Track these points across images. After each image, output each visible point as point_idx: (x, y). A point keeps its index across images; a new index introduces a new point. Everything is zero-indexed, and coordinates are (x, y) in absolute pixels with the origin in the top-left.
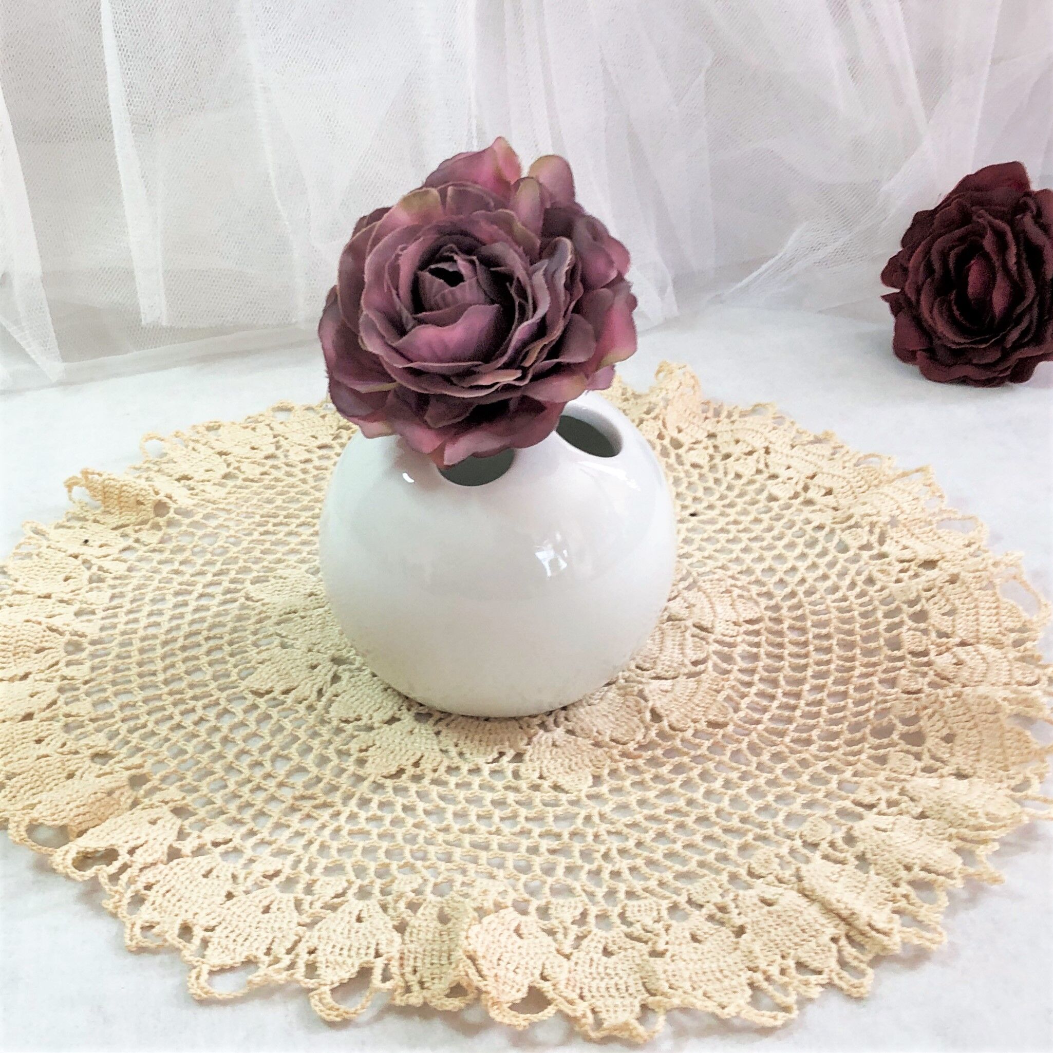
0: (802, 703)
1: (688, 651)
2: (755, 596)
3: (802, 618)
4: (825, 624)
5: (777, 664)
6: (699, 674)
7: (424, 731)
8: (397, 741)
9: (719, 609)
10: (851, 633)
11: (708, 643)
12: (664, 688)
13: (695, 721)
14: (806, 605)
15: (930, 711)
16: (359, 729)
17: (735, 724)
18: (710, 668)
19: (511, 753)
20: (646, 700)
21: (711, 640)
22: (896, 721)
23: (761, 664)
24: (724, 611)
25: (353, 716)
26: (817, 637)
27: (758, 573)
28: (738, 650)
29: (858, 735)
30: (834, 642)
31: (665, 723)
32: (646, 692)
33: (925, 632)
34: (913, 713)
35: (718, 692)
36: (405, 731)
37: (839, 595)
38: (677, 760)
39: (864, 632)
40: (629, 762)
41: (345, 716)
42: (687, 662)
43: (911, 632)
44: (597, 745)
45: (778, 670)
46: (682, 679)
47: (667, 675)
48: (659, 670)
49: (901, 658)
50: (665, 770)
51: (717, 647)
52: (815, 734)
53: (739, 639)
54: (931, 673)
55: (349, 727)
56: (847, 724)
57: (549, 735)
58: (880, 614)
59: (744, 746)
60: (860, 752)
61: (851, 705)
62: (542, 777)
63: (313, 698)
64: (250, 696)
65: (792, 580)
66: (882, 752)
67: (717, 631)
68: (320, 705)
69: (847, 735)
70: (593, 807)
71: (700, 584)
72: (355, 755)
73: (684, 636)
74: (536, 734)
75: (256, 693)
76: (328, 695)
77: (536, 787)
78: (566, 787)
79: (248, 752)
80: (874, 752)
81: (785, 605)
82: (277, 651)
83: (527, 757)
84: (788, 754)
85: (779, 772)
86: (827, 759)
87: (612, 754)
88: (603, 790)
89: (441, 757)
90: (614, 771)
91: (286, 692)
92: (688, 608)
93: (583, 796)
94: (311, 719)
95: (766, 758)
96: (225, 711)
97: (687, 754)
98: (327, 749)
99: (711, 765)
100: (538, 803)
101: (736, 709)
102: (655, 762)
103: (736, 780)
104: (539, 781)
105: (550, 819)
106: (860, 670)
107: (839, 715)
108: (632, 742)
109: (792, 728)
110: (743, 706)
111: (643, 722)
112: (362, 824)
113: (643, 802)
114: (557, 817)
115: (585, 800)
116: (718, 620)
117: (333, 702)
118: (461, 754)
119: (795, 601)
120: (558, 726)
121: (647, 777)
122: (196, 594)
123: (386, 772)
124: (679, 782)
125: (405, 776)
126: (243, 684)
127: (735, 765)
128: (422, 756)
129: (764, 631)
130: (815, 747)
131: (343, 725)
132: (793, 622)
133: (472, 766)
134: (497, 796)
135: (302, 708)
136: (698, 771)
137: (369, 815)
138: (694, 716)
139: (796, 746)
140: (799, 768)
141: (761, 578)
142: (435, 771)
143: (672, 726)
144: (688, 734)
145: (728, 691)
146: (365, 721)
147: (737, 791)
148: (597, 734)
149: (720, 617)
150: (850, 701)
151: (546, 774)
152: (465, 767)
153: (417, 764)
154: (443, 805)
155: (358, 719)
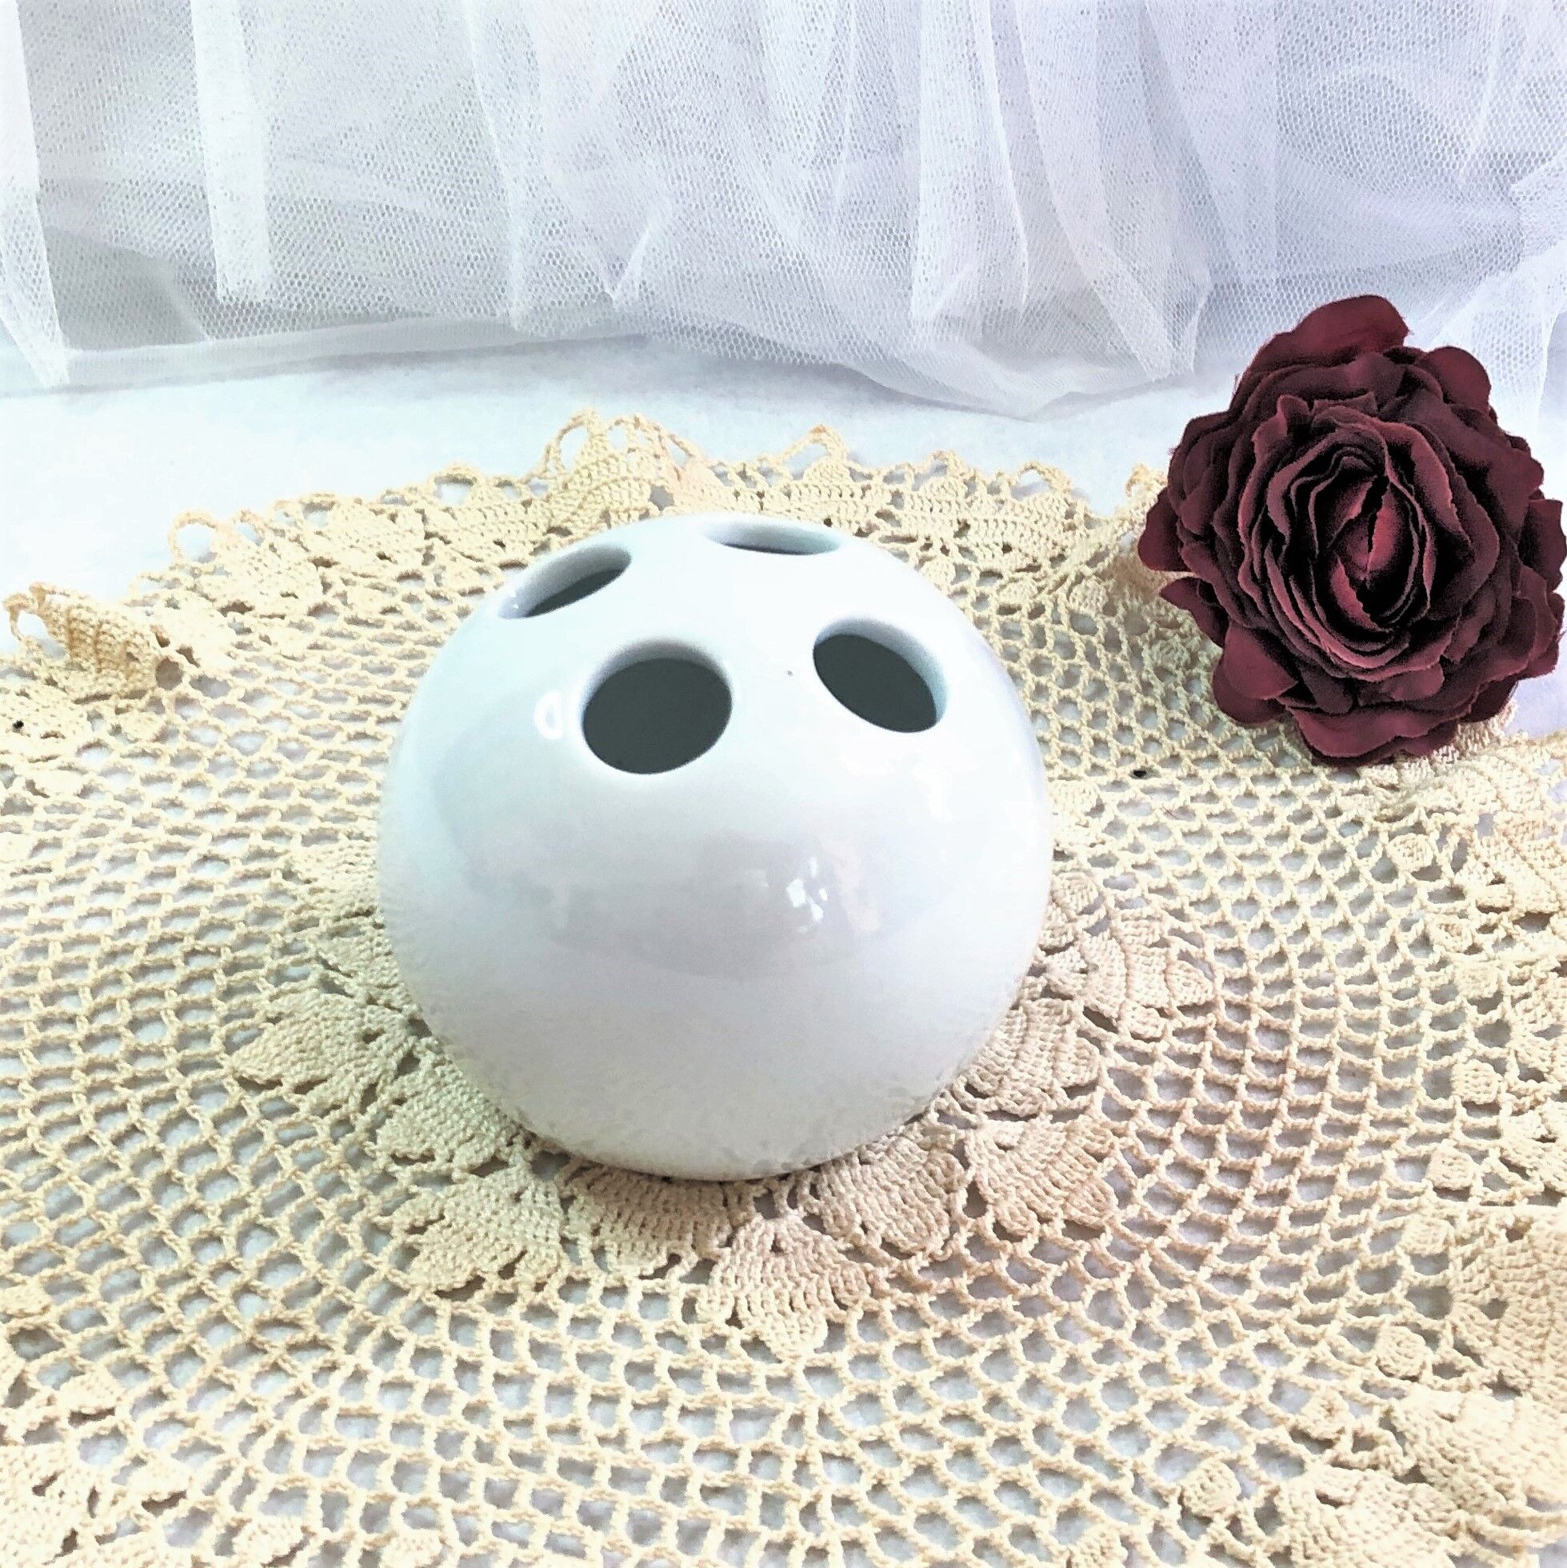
0: (1250, 1192)
1: (1065, 1066)
2: (1211, 957)
3: (1287, 1009)
4: (1326, 1026)
5: (1221, 1106)
6: (1074, 1114)
7: (541, 1195)
8: (487, 1214)
9: (1138, 981)
10: (1366, 1051)
11: (1102, 1050)
12: (1006, 1140)
13: (1044, 1220)
14: (1298, 982)
15: (1467, 1250)
16: (421, 1180)
17: (1116, 1231)
18: (1097, 1106)
19: (690, 1259)
20: (966, 1165)
21: (1110, 1046)
22: (1405, 1261)
23: (1191, 1103)
24: (1150, 988)
25: (417, 1150)
26: (1307, 1051)
27: (1226, 907)
28: (1157, 1070)
29: (1333, 1279)
30: (1333, 1067)
31: (988, 1220)
32: (970, 1150)
33: (1499, 1066)
34: (1438, 1249)
35: (1100, 1158)
36: (506, 1192)
37: (1361, 969)
38: (991, 1302)
39: (1390, 1054)
40: (905, 1297)
41: (402, 1150)
42: (1058, 1087)
43: (1475, 1063)
44: (857, 1253)
45: (1221, 1117)
46: (1043, 1121)
47: (1018, 1110)
48: (1005, 1100)
49: (1447, 1115)
50: (963, 1325)
51: (1118, 1060)
52: (1258, 1264)
53: (1162, 1047)
54: (1494, 1154)
55: (404, 1174)
56: (1318, 1250)
57: (771, 1225)
58: (1424, 1019)
59: (1121, 1283)
60: (1326, 1319)
61: (1334, 1210)
62: (734, 1321)
63: (353, 1104)
64: (235, 1090)
65: (1284, 928)
66: (1368, 1321)
67: (1125, 1027)
68: (362, 1121)
69: (1312, 1277)
70: (811, 1397)
71: (1116, 923)
72: (399, 1238)
73: (1064, 1031)
74: (748, 1221)
75: (248, 1084)
76: (384, 1098)
77: (716, 1343)
78: (774, 1346)
79: (200, 1211)
80: (1354, 1320)
81: (1261, 978)
82: (308, 997)
83: (717, 1273)
84: (1197, 1307)
85: (1171, 1348)
86: (1266, 1325)
87: (876, 1278)
88: (841, 1358)
89: (559, 1257)
90: (870, 1317)
91: (303, 1088)
92: (1083, 971)
93: (799, 1369)
94: (336, 1152)
95: (1155, 1313)
96: (183, 1116)
97: (1012, 1291)
98: (347, 1220)
99: (1049, 1321)
100: (710, 1378)
101: (1125, 1198)
102: (951, 1302)
103: (1088, 1360)
104: (726, 1330)
105: (724, 1417)
106: (1367, 1133)
107: (1307, 1230)
108: (920, 1254)
109: (1218, 1248)
110: (1139, 1193)
111: (948, 1211)
112: (370, 1396)
113: (907, 1392)
114: (739, 1414)
115: (800, 1378)
116: (1131, 1004)
117: (390, 1115)
118: (599, 1253)
119: (1280, 972)
120: (793, 1205)
121: (929, 1335)
122: (193, 856)
123: (445, 1283)
124: (983, 1353)
125: (479, 1296)
126: (228, 1062)
127: (1094, 1325)
128: (523, 1254)
129: (1211, 1032)
130: (1250, 1295)
131: (394, 1168)
132: (1268, 1016)
133: (612, 1282)
134: (640, 1356)
135: (323, 1127)
136: (1023, 1332)
137: (389, 1376)
138: (1044, 1208)
139: (1216, 1291)
140: (1210, 1343)
141: (1229, 917)
142: (539, 1287)
143: (998, 1228)
144: (1025, 1248)
145: (1117, 1159)
146: (438, 1165)
147: (1085, 1385)
148: (860, 1231)
149: (1137, 997)
150: (1335, 1200)
151: (743, 1314)
152: (600, 1282)
153: (507, 1271)
154: (532, 1366)
155: (428, 1157)
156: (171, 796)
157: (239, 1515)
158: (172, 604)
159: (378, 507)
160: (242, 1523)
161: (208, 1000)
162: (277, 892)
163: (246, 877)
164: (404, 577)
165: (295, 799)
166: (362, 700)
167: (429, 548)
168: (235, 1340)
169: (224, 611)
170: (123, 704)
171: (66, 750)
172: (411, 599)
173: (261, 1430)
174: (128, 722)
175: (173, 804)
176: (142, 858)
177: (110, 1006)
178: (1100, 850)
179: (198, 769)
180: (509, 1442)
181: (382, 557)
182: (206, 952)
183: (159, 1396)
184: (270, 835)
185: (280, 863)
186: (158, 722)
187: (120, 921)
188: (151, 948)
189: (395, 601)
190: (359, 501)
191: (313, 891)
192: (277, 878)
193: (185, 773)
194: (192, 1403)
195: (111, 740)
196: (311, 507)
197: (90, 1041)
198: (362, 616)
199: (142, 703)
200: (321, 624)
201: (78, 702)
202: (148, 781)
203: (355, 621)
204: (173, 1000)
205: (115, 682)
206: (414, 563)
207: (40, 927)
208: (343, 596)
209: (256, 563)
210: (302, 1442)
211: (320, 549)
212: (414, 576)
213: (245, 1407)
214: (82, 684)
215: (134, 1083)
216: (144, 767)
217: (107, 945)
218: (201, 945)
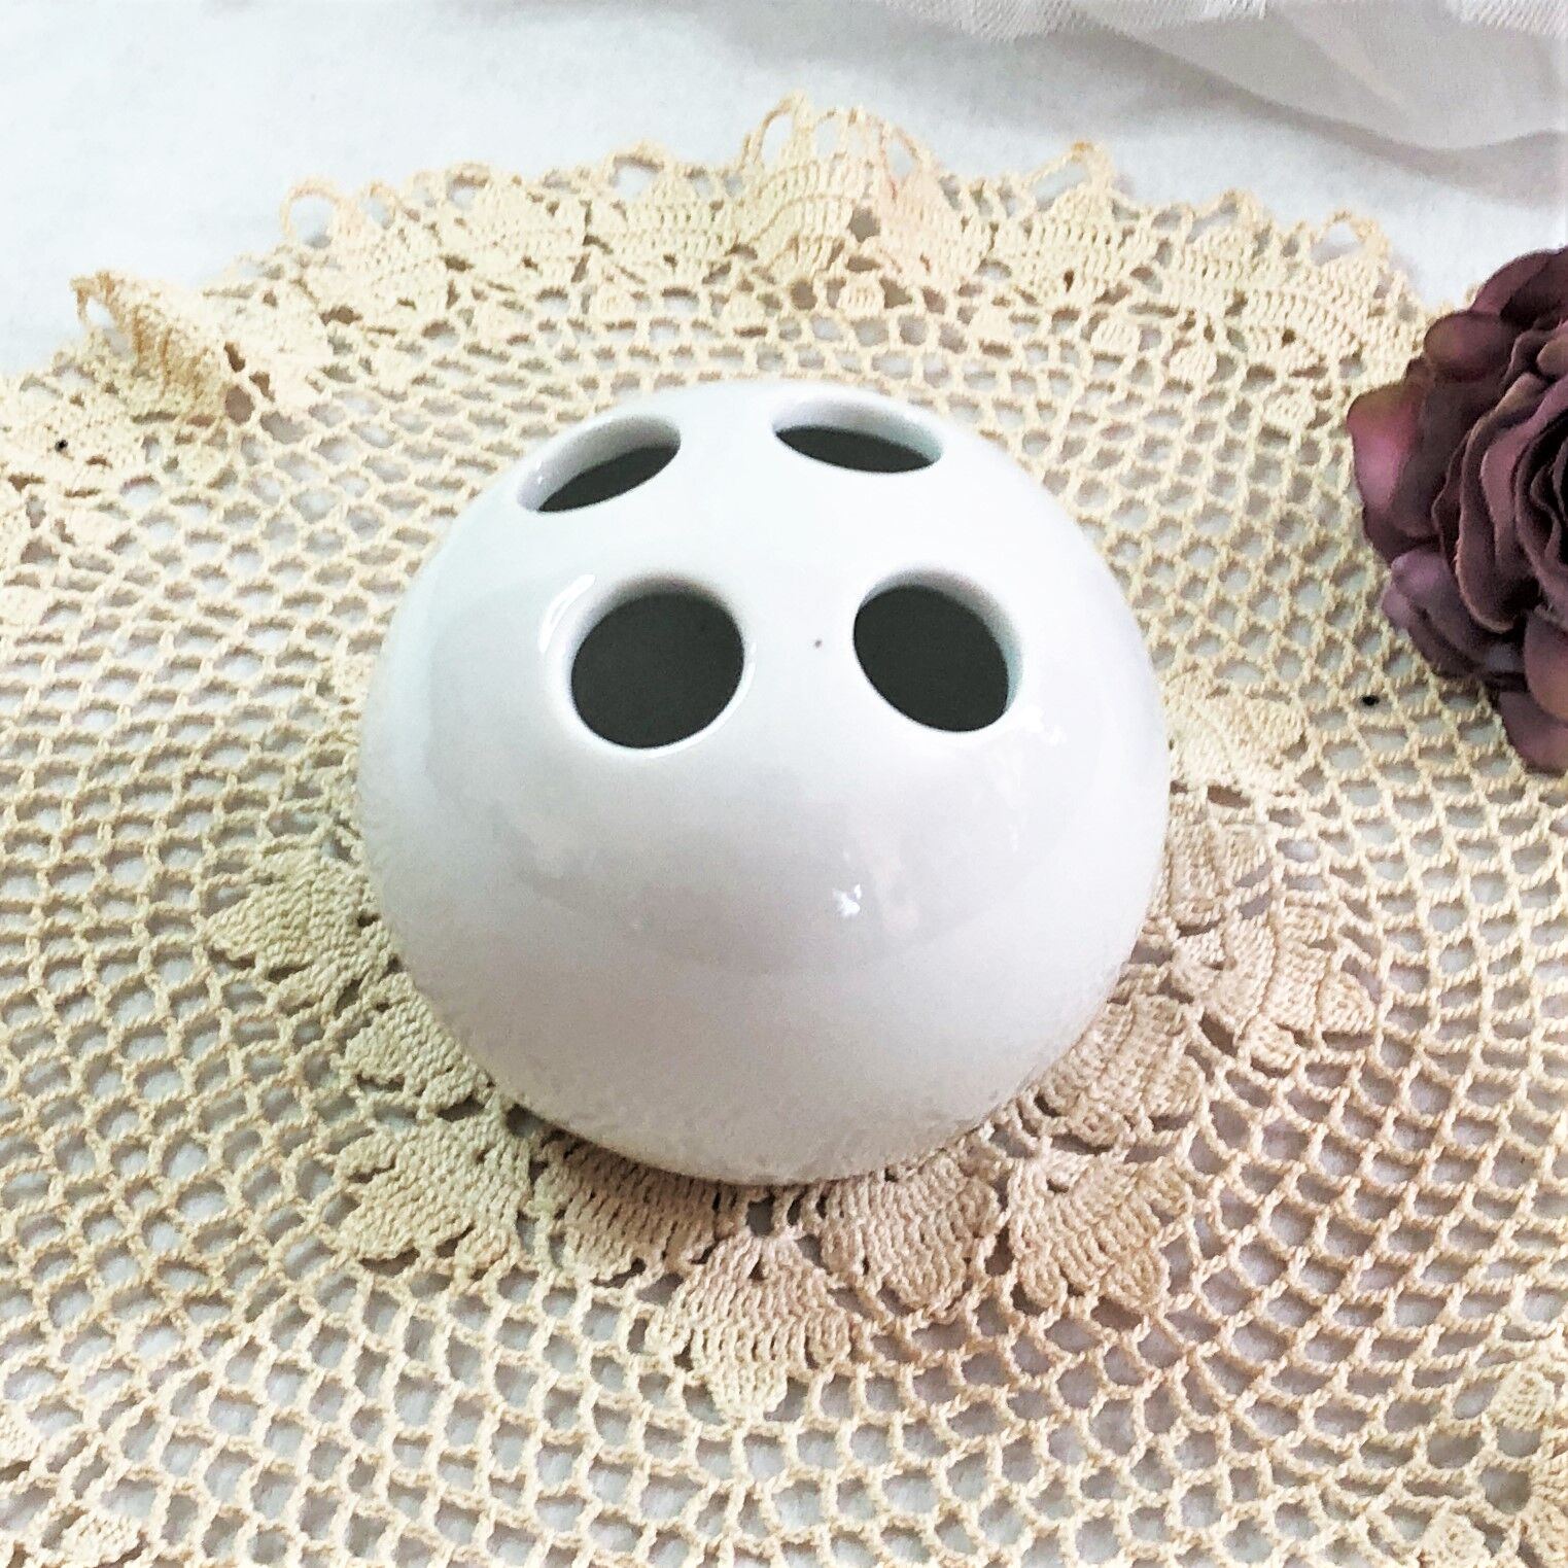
0: (1335, 1301)
1: (1160, 1090)
2: (1384, 973)
3: (1459, 1061)
5: (1334, 1179)
6: (1154, 1154)
7: (510, 1156)
8: (441, 1171)
9: (1281, 993)
10: (1542, 1134)
11: (1210, 1077)
12: (1061, 1178)
13: (1075, 1291)
14: (1486, 1026)
16: (380, 1113)
17: (1156, 1325)
18: (1185, 1148)
19: (655, 1270)
20: (1004, 1202)
21: (1220, 1074)
23: (1299, 1168)
24: (1293, 1002)
25: (387, 1074)
26: (1467, 1123)
27: (1424, 909)
28: (1270, 1116)
29: (1401, 1438)
30: (1493, 1149)
31: (1008, 1282)
32: (1013, 1183)
35: (1166, 1218)
36: (471, 1147)
38: (983, 1390)
40: (885, 1364)
41: (370, 1070)
42: (1144, 1116)
44: (849, 1295)
45: (1330, 1195)
46: (1115, 1158)
47: (1090, 1137)
48: (1076, 1122)
50: (943, 1413)
51: (1224, 1091)
52: (1312, 1401)
53: (1284, 1086)
55: (366, 1101)
56: (1392, 1397)
57: (758, 1243)
59: (1143, 1394)
61: (1431, 1344)
62: (684, 1360)
63: (327, 1004)
64: (202, 962)
65: (1489, 951)
66: (1425, 1502)
67: (1245, 1051)
68: (334, 1026)
69: (1377, 1430)
70: (742, 1472)
71: (1278, 907)
72: (338, 1183)
73: (1169, 1044)
74: (732, 1234)
75: (217, 957)
76: (365, 1001)
77: (654, 1384)
78: (719, 1399)
79: (134, 1109)
80: (1407, 1498)
81: (1438, 1012)
82: (303, 858)
83: (680, 1294)
84: (1225, 1443)
85: (1177, 1492)
86: (1302, 1481)
87: (860, 1334)
88: (791, 1432)
89: (509, 1240)
90: (841, 1382)
91: (277, 974)
92: (1218, 966)
93: (739, 1436)
94: (294, 1062)
95: (1171, 1442)
96: (140, 985)
97: (1013, 1380)
98: (287, 1154)
99: (1042, 1428)
100: (637, 1429)
101: (1179, 1282)
102: (936, 1381)
103: (1074, 1490)
104: (670, 1369)
105: (639, 1482)
106: (1507, 1245)
107: (1387, 1366)
108: (919, 1313)
109: (1272, 1369)
110: (1198, 1279)
111: (968, 1261)
112: (257, 1379)
113: (854, 1488)
114: (655, 1480)
115: (738, 1449)
116: (1262, 1021)
117: (368, 1023)
118: (557, 1240)
119: (1467, 1009)
120: (792, 1221)
121: (899, 1419)
122: (223, 647)
123: (374, 1250)
124: (955, 1456)
125: (408, 1273)
126: (202, 925)
127: (1094, 1445)
128: (470, 1228)
129: (1355, 1074)
130: (1295, 1439)
131: (356, 1092)
132: (1434, 1067)
133: (561, 1282)
134: (567, 1383)
135: (287, 1027)
136: (1007, 1438)
137: (284, 1357)
138: (1078, 1277)
139: (1254, 1425)
140: (1226, 1493)
141: (1423, 922)
142: (478, 1274)
143: (1018, 1293)
144: (1040, 1325)
145: (1187, 1226)
146: (404, 1097)
147: (1062, 1522)
148: (858, 1268)
149: (1273, 1011)
150: (1435, 1331)
151: (696, 1352)
152: (548, 1278)
153: (447, 1248)
154: (444, 1375)
155: (396, 1085)
156: (214, 562)
157: (77, 1503)
158: (270, 300)
159: (538, 191)
160: (79, 1513)
161: (198, 840)
162: (305, 709)
163: (277, 683)
164: (545, 295)
165: (352, 588)
166: (461, 462)
167: (584, 260)
168: (132, 1280)
169: (326, 318)
170: (187, 430)
171: (109, 483)
172: (547, 327)
173: (131, 1401)
174: (186, 454)
175: (217, 573)
176: (166, 641)
177: (91, 829)
178: (1283, 803)
179: (252, 532)
180: (391, 1467)
181: (528, 263)
182: (210, 776)
183: (35, 1334)
184: (316, 631)
185: (315, 673)
186: (219, 461)
187: (125, 719)
188: (151, 762)
189: (531, 328)
190: (517, 181)
191: (346, 716)
192: (310, 690)
193: (236, 535)
194: (67, 1352)
195: (163, 479)
196: (461, 181)
197: (60, 872)
198: (485, 345)
199: (204, 434)
200: (435, 349)
201: (137, 419)
202: (195, 537)
203: (475, 350)
204: (160, 834)
205: (180, 401)
206: (560, 276)
207: (35, 716)
208: (468, 316)
209: (378, 254)
210: (168, 1424)
211: (456, 243)
212: (559, 294)
213: (119, 1365)
214: (145, 397)
215: (95, 934)
216: (192, 518)
217: (103, 750)
218: (208, 766)
